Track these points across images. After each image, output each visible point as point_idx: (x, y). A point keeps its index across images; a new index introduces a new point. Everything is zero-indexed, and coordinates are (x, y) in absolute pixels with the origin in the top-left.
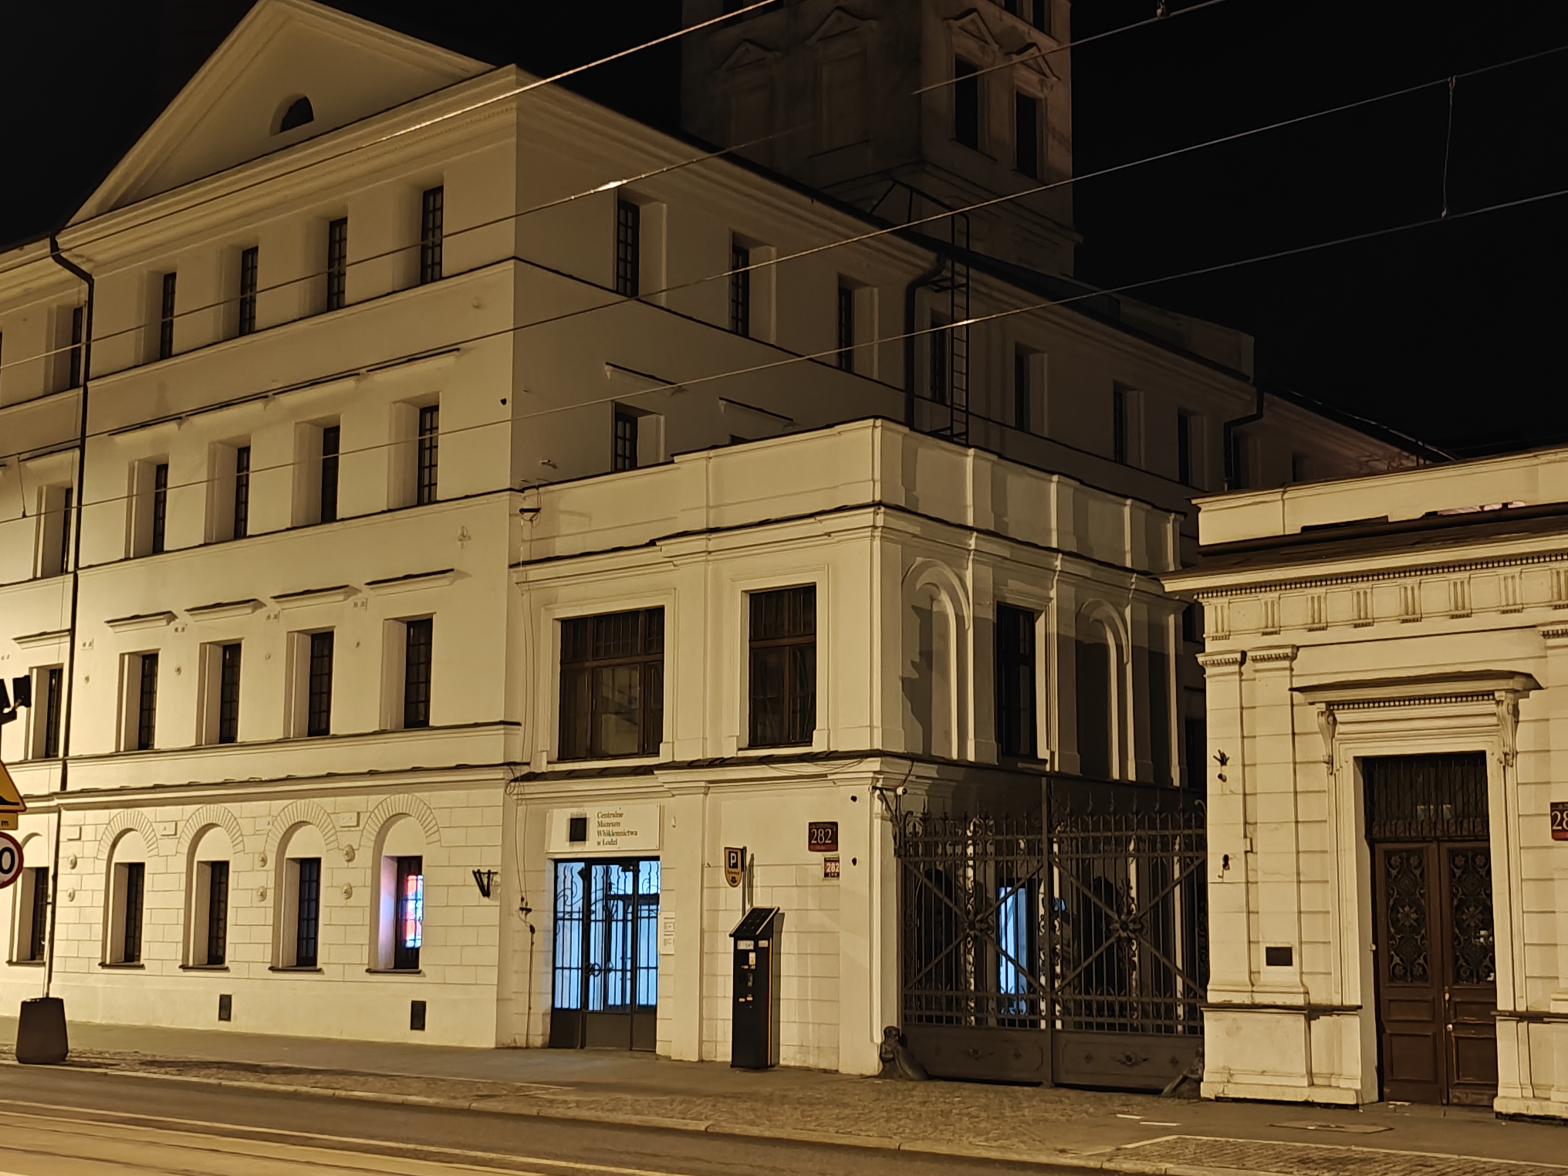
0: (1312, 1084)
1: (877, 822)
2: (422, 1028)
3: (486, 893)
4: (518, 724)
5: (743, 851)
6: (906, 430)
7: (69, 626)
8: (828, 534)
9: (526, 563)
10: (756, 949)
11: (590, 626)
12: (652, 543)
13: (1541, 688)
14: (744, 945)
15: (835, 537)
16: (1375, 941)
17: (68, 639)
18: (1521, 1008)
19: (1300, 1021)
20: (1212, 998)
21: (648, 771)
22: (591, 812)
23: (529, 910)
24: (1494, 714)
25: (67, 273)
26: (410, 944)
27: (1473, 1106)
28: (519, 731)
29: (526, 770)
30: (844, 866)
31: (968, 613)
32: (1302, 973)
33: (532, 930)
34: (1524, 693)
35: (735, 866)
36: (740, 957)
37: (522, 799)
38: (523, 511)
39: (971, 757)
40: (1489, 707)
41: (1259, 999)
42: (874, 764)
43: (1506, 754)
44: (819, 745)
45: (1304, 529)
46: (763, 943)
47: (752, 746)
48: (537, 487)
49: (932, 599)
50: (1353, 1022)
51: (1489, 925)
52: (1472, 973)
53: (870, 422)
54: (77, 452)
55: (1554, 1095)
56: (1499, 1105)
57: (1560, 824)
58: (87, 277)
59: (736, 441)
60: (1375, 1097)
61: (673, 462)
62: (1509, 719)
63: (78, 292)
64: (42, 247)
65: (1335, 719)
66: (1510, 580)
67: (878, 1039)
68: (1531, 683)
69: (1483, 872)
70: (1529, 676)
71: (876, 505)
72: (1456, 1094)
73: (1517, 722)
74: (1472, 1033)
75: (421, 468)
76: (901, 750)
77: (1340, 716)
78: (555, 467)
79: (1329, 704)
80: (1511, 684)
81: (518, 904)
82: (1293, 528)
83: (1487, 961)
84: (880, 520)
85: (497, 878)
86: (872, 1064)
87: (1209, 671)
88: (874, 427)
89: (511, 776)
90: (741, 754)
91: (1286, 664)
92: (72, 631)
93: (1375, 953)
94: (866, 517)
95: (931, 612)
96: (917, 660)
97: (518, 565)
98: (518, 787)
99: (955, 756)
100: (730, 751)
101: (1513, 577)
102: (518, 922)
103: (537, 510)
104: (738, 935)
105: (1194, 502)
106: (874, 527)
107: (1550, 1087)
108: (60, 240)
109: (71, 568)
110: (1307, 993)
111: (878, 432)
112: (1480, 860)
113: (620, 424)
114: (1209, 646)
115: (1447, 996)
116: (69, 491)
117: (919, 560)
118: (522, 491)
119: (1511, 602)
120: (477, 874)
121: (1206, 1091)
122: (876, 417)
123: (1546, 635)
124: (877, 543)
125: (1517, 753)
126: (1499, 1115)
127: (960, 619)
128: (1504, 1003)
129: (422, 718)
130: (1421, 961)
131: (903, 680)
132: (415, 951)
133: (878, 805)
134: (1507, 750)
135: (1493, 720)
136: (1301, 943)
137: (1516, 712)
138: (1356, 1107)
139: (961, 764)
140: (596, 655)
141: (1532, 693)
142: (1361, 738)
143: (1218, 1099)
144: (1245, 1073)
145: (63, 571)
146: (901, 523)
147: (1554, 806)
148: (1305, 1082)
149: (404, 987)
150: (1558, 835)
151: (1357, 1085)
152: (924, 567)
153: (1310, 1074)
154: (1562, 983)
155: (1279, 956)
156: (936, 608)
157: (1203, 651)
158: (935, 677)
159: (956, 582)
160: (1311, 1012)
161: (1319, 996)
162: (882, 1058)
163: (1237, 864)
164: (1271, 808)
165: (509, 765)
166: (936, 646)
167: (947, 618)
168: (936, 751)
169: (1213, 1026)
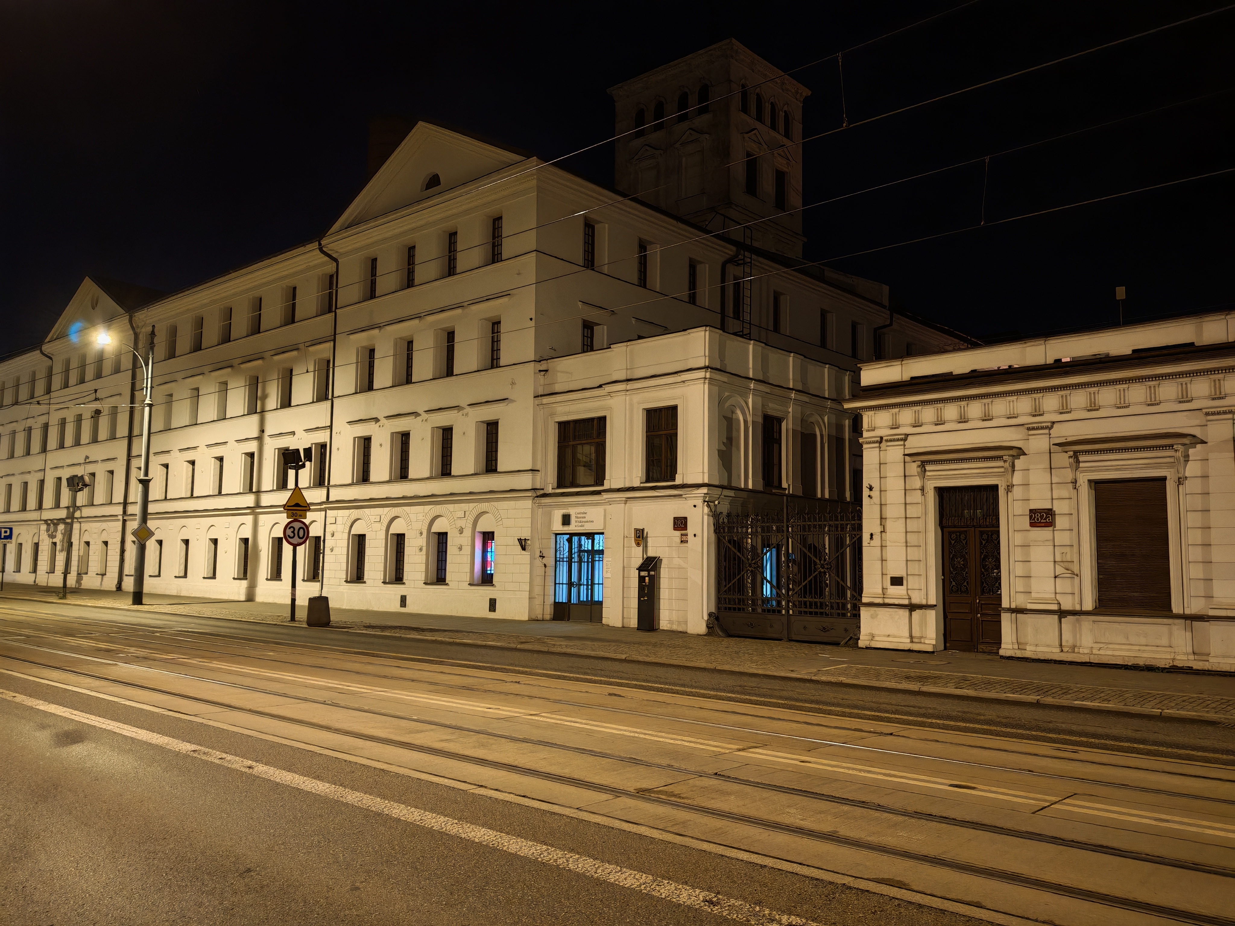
0: (912, 642)
1: (706, 517)
2: (494, 611)
3: (524, 549)
4: (538, 471)
5: (643, 530)
6: (721, 332)
7: (329, 424)
8: (684, 382)
9: (541, 396)
10: (649, 576)
11: (572, 425)
12: (600, 386)
13: (1026, 455)
14: (643, 574)
15: (687, 383)
16: (943, 574)
17: (329, 430)
18: (1013, 606)
19: (906, 611)
20: (865, 600)
21: (598, 493)
22: (572, 511)
23: (544, 557)
24: (1003, 467)
25: (326, 258)
26: (489, 572)
27: (990, 653)
28: (539, 474)
29: (542, 492)
30: (690, 537)
31: (750, 419)
32: (907, 589)
33: (545, 566)
34: (1017, 457)
35: (639, 537)
36: (641, 579)
37: (540, 506)
38: (540, 371)
39: (750, 486)
40: (1000, 463)
41: (887, 601)
42: (704, 490)
43: (1008, 486)
44: (678, 481)
45: (912, 378)
46: (652, 573)
47: (647, 481)
48: (547, 360)
49: (733, 412)
50: (932, 612)
51: (998, 567)
52: (990, 590)
53: (704, 328)
54: (332, 343)
55: (1028, 648)
56: (1002, 652)
57: (1034, 519)
58: (336, 260)
59: (640, 337)
60: (942, 648)
61: (610, 348)
62: (1010, 469)
63: (331, 268)
64: (315, 246)
65: (925, 469)
66: (1011, 403)
67: (706, 617)
68: (1020, 452)
69: (996, 542)
70: (1020, 449)
71: (706, 368)
72: (981, 647)
73: (1014, 471)
74: (989, 618)
75: (493, 351)
76: (717, 483)
77: (928, 468)
78: (555, 350)
79: (922, 462)
80: (1011, 452)
81: (538, 554)
82: (906, 377)
83: (997, 585)
84: (708, 375)
85: (529, 542)
86: (699, 628)
87: (865, 446)
88: (706, 330)
89: (535, 495)
90: (642, 485)
91: (902, 443)
92: (331, 427)
93: (943, 580)
94: (701, 374)
95: (732, 419)
96: (725, 441)
97: (538, 396)
98: (538, 500)
99: (743, 486)
100: (637, 484)
101: (1013, 401)
102: (538, 562)
103: (547, 371)
104: (640, 569)
105: (859, 365)
106: (705, 378)
107: (1026, 644)
108: (323, 242)
109: (330, 397)
110: (910, 599)
111: (707, 333)
112: (995, 536)
113: (586, 330)
114: (865, 434)
115: (978, 601)
116: (329, 362)
117: (727, 394)
118: (540, 362)
119: (1012, 413)
120: (520, 540)
121: (861, 644)
122: (706, 326)
123: (1029, 429)
124: (706, 386)
125: (1014, 485)
126: (1002, 657)
127: (746, 422)
128: (1005, 604)
129: (494, 468)
130: (965, 584)
131: (719, 451)
132: (492, 575)
133: (706, 510)
134: (1008, 484)
135: (1002, 470)
136: (907, 575)
137: (1013, 466)
138: (933, 652)
139: (746, 490)
140: (574, 439)
141: (1021, 457)
142: (939, 478)
143: (867, 648)
144: (879, 635)
145: (326, 399)
146: (718, 376)
147: (1031, 511)
148: (908, 640)
149: (486, 592)
150: (1032, 525)
151: (934, 642)
152: (729, 397)
153: (911, 637)
154: (1034, 595)
155: (897, 581)
156: (734, 417)
157: (862, 436)
158: (734, 449)
159: (744, 405)
160: (912, 607)
161: (916, 600)
162: (708, 627)
163: (877, 538)
164: (894, 511)
165: (534, 489)
166: (734, 434)
167: (739, 421)
168: (734, 484)
169: (865, 613)
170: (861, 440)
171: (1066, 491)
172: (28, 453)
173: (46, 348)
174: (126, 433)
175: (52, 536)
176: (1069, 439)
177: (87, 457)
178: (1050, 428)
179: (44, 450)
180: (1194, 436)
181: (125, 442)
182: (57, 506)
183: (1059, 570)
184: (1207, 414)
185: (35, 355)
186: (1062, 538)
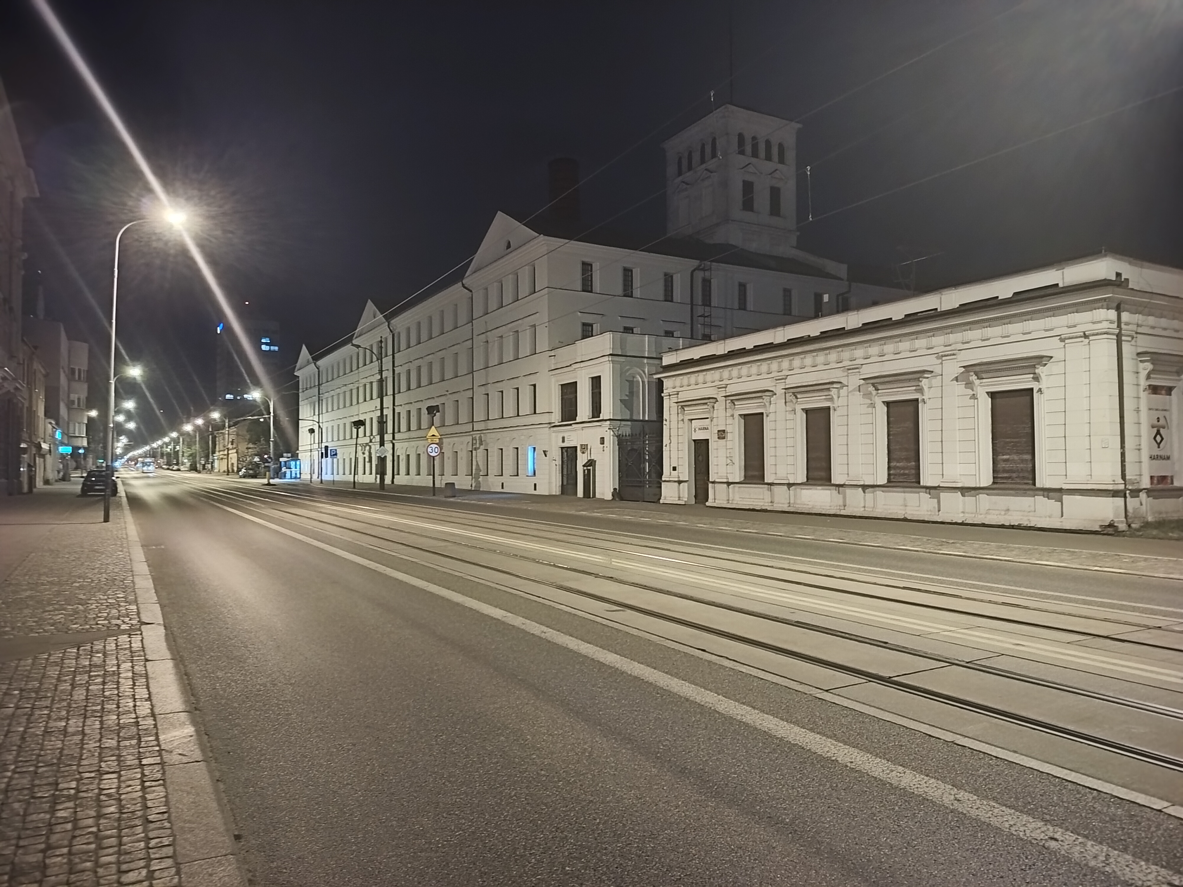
0: (679, 500)
1: (612, 437)
2: (536, 490)
3: (546, 456)
4: (552, 412)
5: (587, 445)
8: (601, 363)
9: (553, 370)
10: (587, 469)
11: (566, 386)
12: (570, 365)
13: (718, 402)
14: (585, 468)
15: (603, 364)
16: (695, 465)
17: (473, 390)
18: (713, 480)
19: (677, 484)
20: (663, 479)
21: (571, 425)
22: (566, 435)
23: (555, 460)
25: (467, 290)
28: (556, 414)
29: (554, 424)
30: (607, 448)
31: (646, 380)
32: (678, 473)
33: (556, 465)
34: (715, 403)
35: (584, 449)
36: (584, 470)
37: (553, 432)
38: (552, 356)
39: (647, 419)
40: (706, 407)
41: (671, 479)
42: (608, 422)
43: (711, 418)
44: (601, 418)
45: (680, 361)
46: (589, 468)
47: (591, 418)
48: (557, 349)
49: (634, 377)
50: (686, 484)
53: (610, 333)
54: (472, 340)
55: (717, 501)
56: (708, 504)
57: (719, 435)
58: (471, 292)
60: (694, 503)
62: (712, 409)
63: (470, 295)
64: (460, 284)
65: (684, 410)
67: (612, 490)
68: (716, 400)
70: (716, 398)
71: (610, 355)
72: (704, 501)
73: (714, 410)
76: (620, 418)
77: (686, 409)
78: (563, 342)
79: (682, 406)
80: (711, 400)
81: (552, 459)
84: (611, 358)
85: (548, 452)
86: (609, 497)
87: (665, 398)
89: (552, 426)
90: (589, 420)
91: (676, 396)
92: (473, 388)
93: (695, 467)
94: (606, 358)
95: (633, 381)
97: (550, 371)
98: (552, 429)
99: (641, 418)
102: (553, 463)
103: (555, 355)
104: (584, 466)
105: (662, 354)
106: (610, 361)
107: (716, 499)
108: (464, 282)
110: (679, 477)
111: (612, 335)
114: (665, 391)
117: (627, 367)
118: (551, 350)
119: (713, 379)
120: (544, 451)
121: (661, 501)
122: (611, 331)
123: (718, 388)
124: (612, 364)
125: (713, 418)
126: (707, 506)
127: (643, 382)
128: (710, 480)
129: (535, 411)
131: (621, 400)
133: (612, 433)
135: (708, 410)
136: (678, 465)
137: (713, 407)
138: (685, 505)
139: (643, 421)
143: (663, 503)
144: (668, 497)
146: (616, 359)
147: (719, 431)
149: (534, 480)
150: (719, 438)
151: (686, 500)
152: (628, 370)
153: (679, 497)
154: (719, 474)
155: (674, 469)
156: (635, 380)
157: (663, 392)
158: (635, 398)
159: (642, 372)
160: (680, 482)
161: (681, 479)
162: (613, 495)
163: (668, 446)
164: (674, 432)
165: (549, 423)
166: (635, 390)
167: (639, 382)
168: (635, 418)
169: (663, 485)
170: (663, 395)
171: (730, 421)
172: (351, 405)
173: (355, 342)
174: (392, 393)
175: (364, 453)
176: (733, 393)
177: (376, 407)
178: (726, 387)
179: (358, 403)
180: (772, 391)
181: (392, 397)
182: (351, 438)
183: (729, 461)
184: (776, 380)
185: (349, 346)
186: (729, 445)
